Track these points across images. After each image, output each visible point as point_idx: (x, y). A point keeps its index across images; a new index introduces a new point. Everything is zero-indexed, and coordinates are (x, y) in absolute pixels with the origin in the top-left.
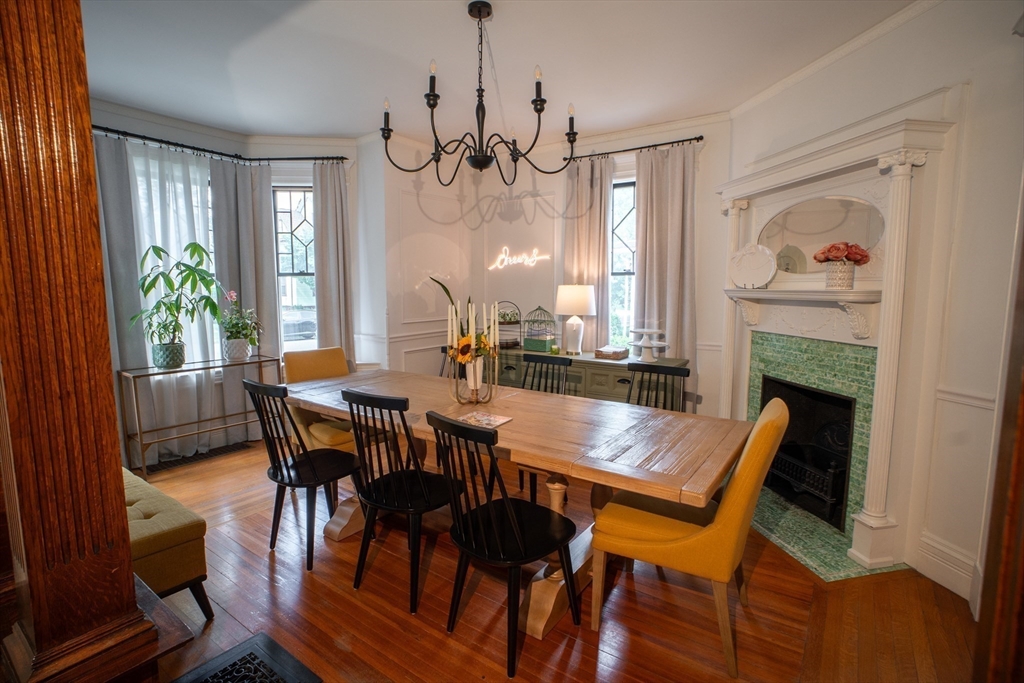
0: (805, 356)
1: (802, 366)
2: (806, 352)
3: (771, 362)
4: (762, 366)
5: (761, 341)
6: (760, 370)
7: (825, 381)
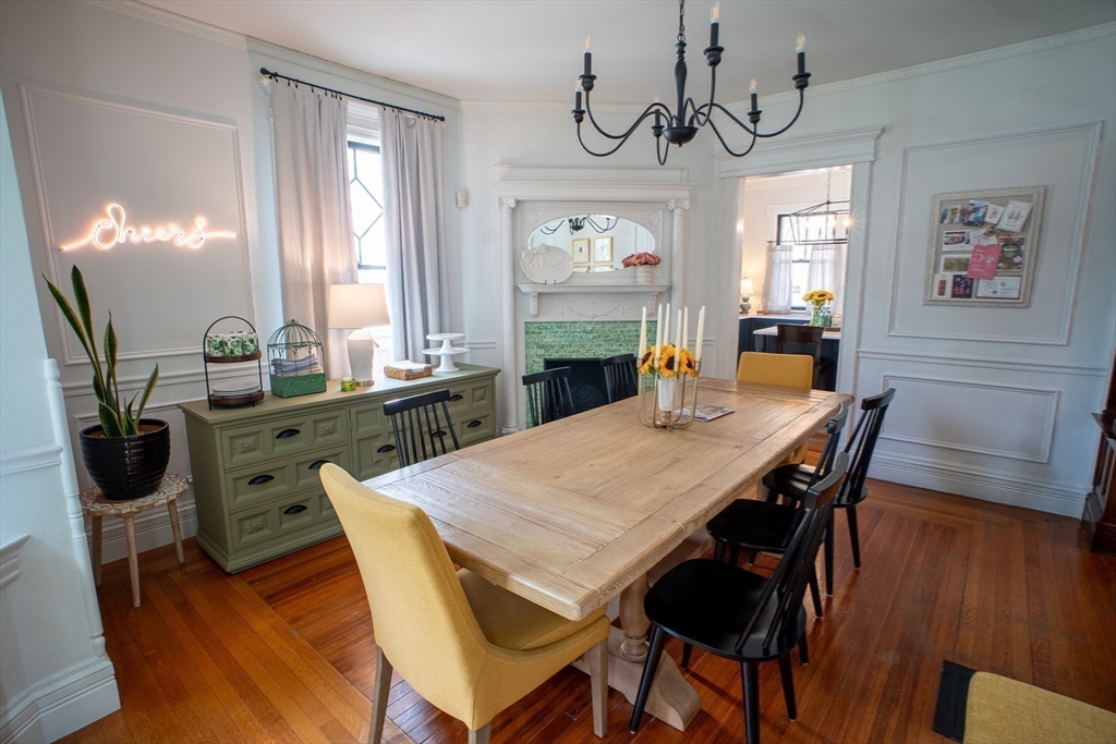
0: (591, 336)
1: (588, 344)
2: (591, 332)
3: (553, 347)
4: (541, 352)
5: (537, 331)
6: (539, 356)
7: (611, 351)
